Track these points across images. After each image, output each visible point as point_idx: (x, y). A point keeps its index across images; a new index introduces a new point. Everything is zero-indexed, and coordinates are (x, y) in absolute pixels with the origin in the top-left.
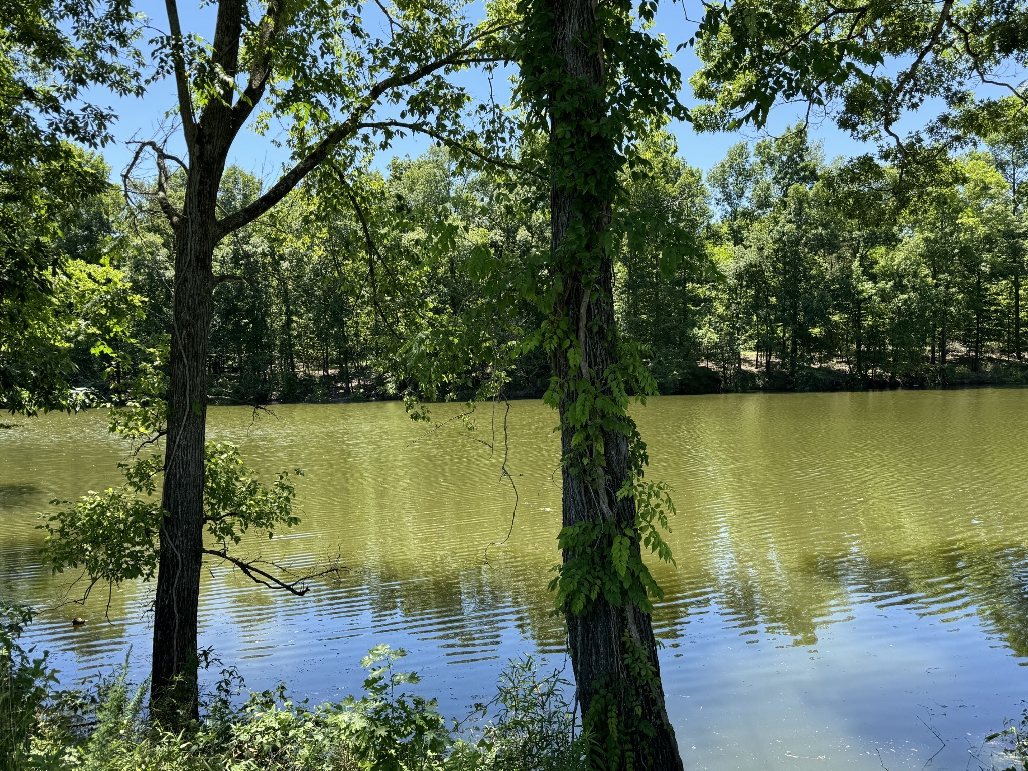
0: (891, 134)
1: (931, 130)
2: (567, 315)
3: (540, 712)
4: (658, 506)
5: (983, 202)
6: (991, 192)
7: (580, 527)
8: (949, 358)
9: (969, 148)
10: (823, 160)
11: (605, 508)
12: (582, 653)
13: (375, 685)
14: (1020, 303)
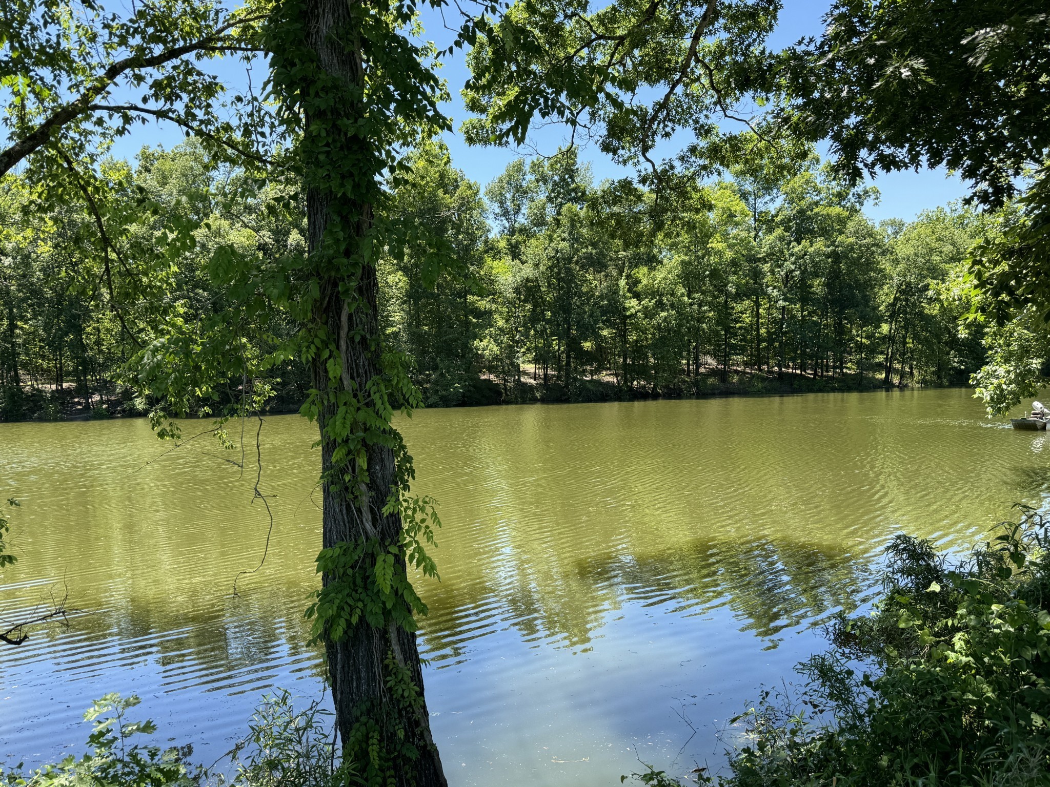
0: (648, 160)
1: (682, 158)
2: (326, 323)
3: (298, 748)
4: (423, 521)
5: (730, 228)
6: (737, 219)
7: (341, 548)
8: (702, 370)
9: (715, 177)
10: (591, 182)
11: (368, 526)
12: (342, 681)
13: (101, 740)
14: (761, 321)
